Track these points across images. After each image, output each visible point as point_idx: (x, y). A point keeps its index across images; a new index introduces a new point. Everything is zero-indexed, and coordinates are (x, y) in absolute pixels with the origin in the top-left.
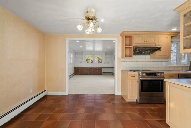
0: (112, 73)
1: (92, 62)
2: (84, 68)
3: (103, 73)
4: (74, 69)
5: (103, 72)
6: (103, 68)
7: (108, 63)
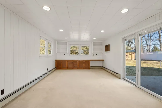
0: (101, 67)
1: (77, 54)
2: (68, 61)
3: (91, 67)
4: (56, 62)
5: (91, 65)
6: (91, 61)
7: (97, 55)
